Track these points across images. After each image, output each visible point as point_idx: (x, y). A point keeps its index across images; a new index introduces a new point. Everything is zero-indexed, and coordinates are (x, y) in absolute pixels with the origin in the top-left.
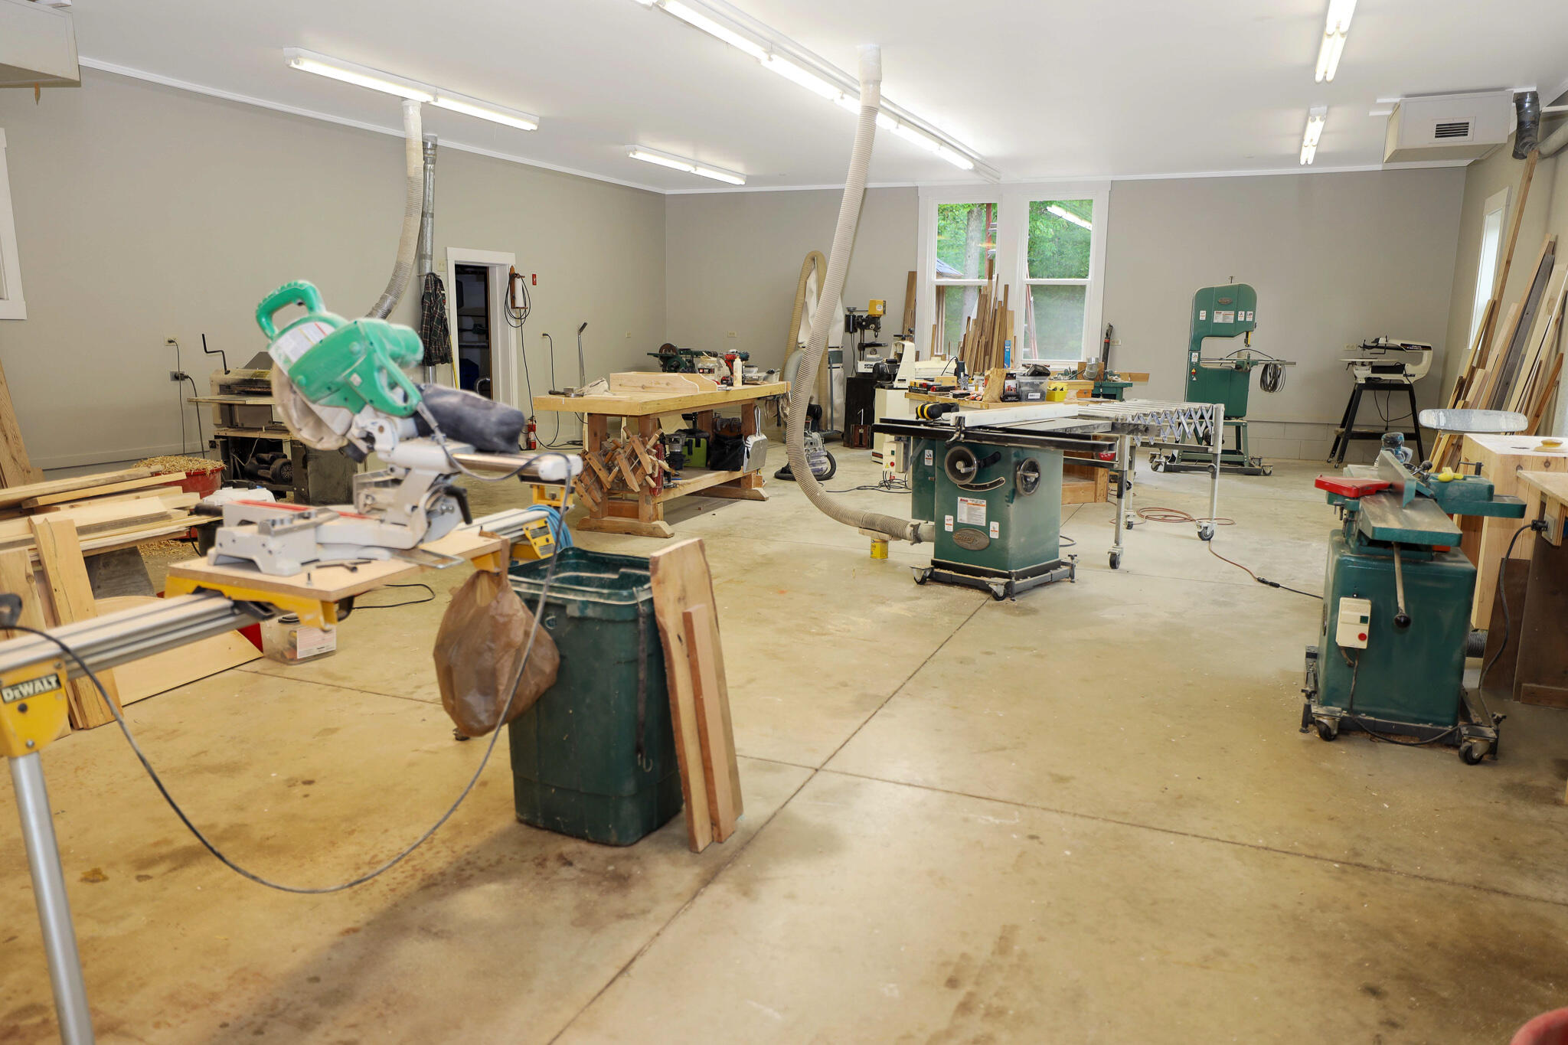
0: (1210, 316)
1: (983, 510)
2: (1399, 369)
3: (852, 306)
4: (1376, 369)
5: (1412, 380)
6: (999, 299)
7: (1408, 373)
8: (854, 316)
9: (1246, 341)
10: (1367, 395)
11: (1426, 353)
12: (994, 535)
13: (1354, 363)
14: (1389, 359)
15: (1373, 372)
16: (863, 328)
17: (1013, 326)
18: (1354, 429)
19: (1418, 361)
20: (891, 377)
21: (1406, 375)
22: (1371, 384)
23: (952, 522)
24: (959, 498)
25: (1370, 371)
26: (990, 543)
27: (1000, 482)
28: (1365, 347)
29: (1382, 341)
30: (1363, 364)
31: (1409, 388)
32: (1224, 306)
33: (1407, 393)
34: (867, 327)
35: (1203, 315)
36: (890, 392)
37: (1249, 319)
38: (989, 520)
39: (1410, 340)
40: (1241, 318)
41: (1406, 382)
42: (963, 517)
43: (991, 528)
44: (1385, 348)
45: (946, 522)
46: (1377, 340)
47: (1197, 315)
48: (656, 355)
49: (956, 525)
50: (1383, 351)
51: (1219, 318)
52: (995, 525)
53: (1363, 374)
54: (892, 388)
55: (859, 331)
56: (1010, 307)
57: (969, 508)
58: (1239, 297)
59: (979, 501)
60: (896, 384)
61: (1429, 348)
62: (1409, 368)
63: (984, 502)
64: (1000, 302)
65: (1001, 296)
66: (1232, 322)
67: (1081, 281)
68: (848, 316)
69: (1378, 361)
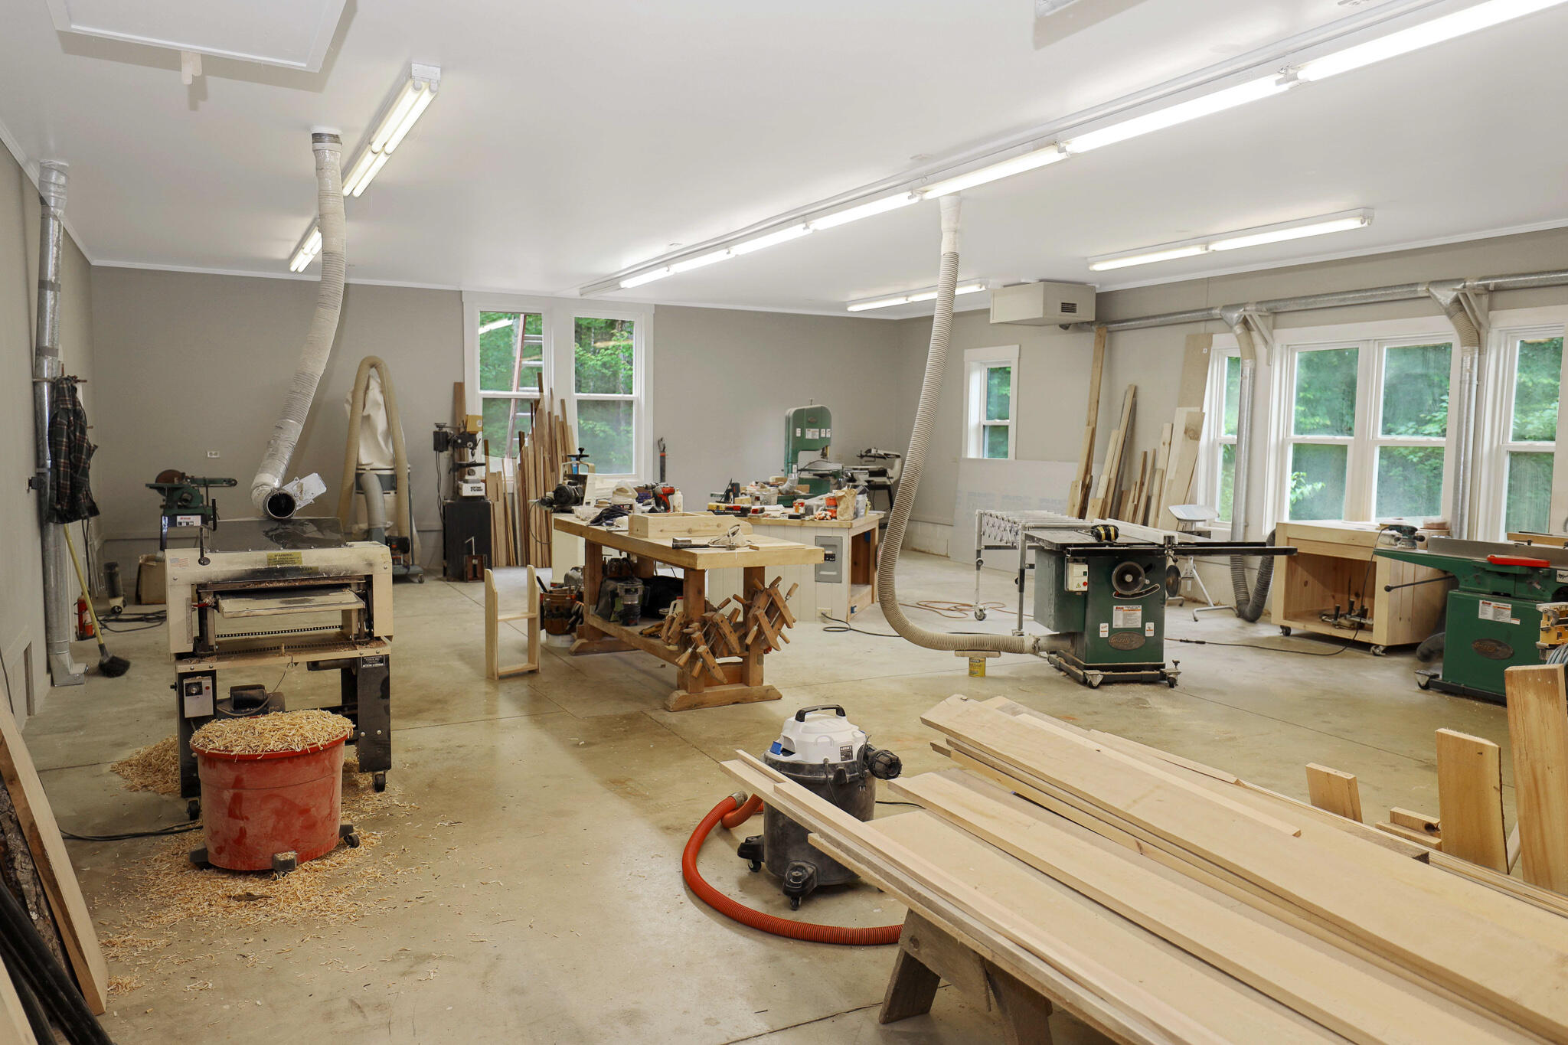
0: (803, 433)
1: (1139, 613)
3: (435, 422)
6: (555, 414)
7: (890, 475)
8: (441, 434)
9: (824, 454)
11: (898, 460)
12: (1149, 634)
14: (876, 465)
15: (870, 476)
16: (456, 446)
17: (573, 441)
21: (888, 478)
23: (1107, 629)
24: (1115, 607)
25: (867, 476)
26: (1146, 642)
27: (1155, 588)
28: (862, 456)
29: (873, 452)
31: (889, 488)
32: (812, 424)
33: (886, 492)
34: (464, 445)
35: (798, 432)
37: (828, 436)
38: (1144, 621)
39: (889, 450)
40: (823, 435)
41: (889, 483)
42: (1119, 621)
43: (1147, 628)
44: (875, 457)
45: (1101, 629)
46: (869, 451)
47: (794, 433)
49: (1112, 630)
50: (873, 459)
51: (808, 434)
52: (1150, 625)
53: (864, 479)
55: (451, 449)
56: (568, 423)
57: (1124, 615)
58: (814, 417)
59: (1134, 607)
61: (897, 456)
62: (890, 473)
63: (1140, 607)
64: (557, 417)
65: (557, 411)
66: (818, 438)
67: (627, 396)
68: (435, 433)
69: (872, 467)
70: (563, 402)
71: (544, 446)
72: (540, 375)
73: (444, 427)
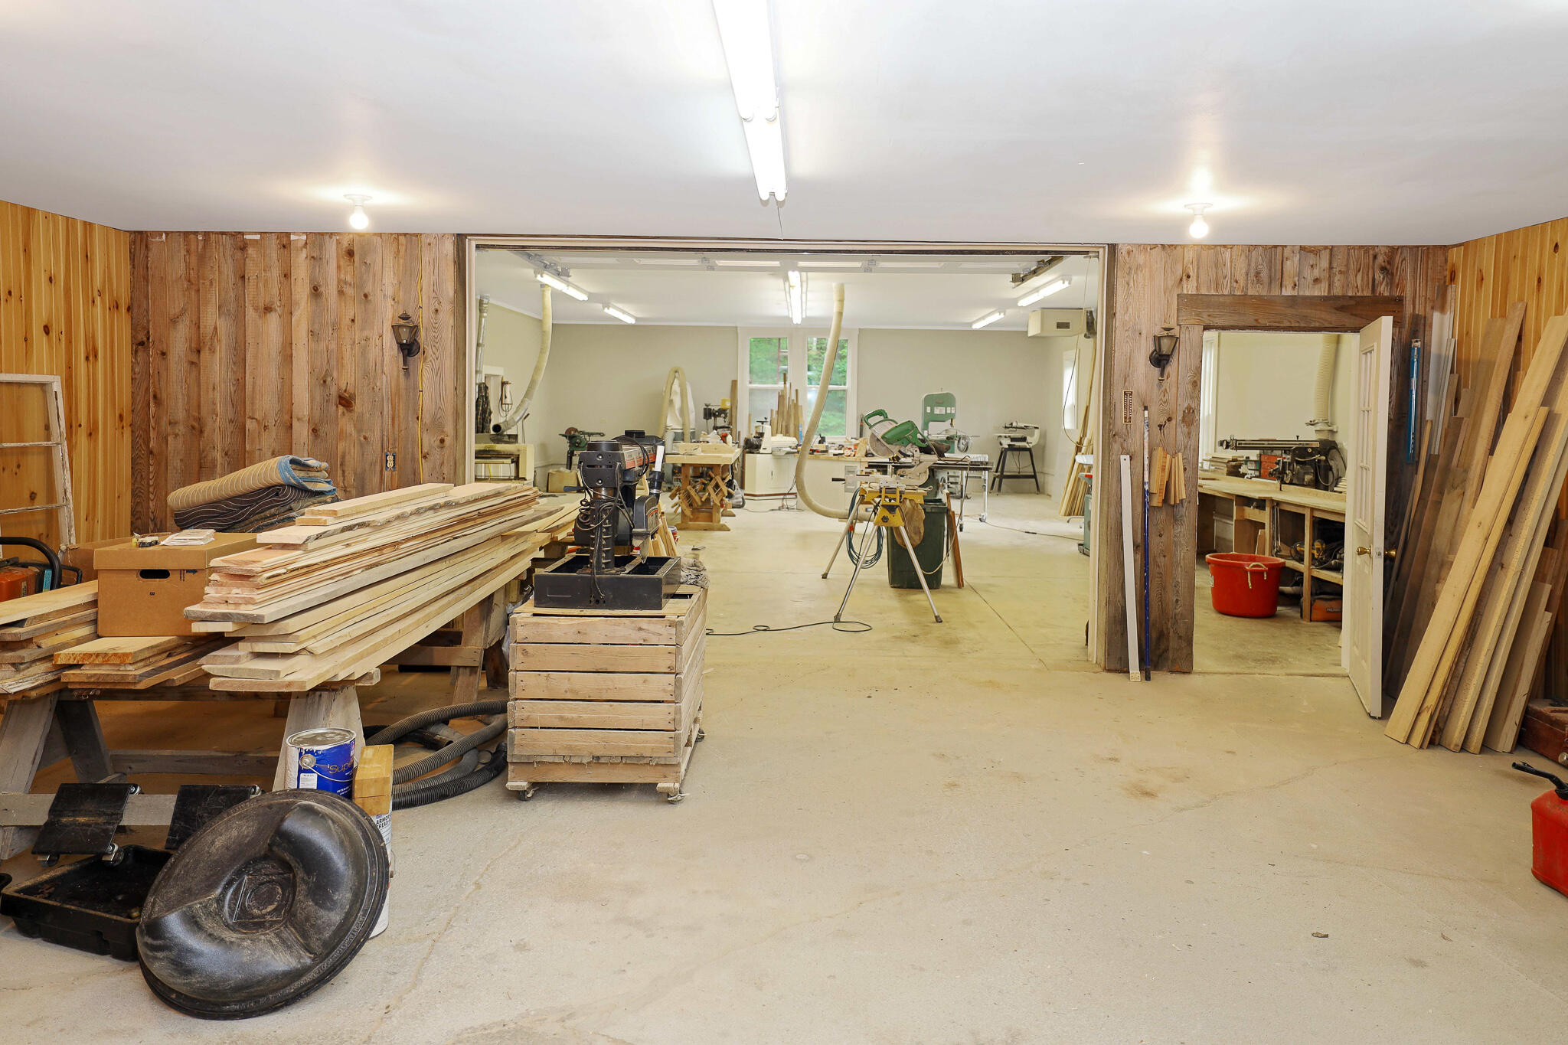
0: (932, 410)
2: (1024, 439)
3: (708, 403)
4: (1013, 440)
5: (1031, 445)
7: (1029, 441)
8: (710, 409)
9: (951, 424)
10: (1009, 453)
11: (1036, 430)
13: (1000, 436)
14: (1018, 434)
15: (1011, 441)
16: (715, 416)
17: (802, 416)
18: (1005, 474)
19: (1032, 435)
20: (758, 447)
21: (1027, 443)
22: (1011, 448)
25: (1009, 441)
28: (1006, 427)
29: (1014, 425)
30: (1005, 437)
31: (1029, 450)
32: (939, 404)
33: (1028, 453)
34: (719, 416)
35: (929, 409)
36: (758, 455)
37: (953, 412)
39: (1028, 423)
40: (948, 412)
41: (1028, 447)
44: (1016, 428)
46: (1012, 424)
47: (925, 410)
48: (563, 435)
51: (938, 411)
53: (1006, 443)
54: (759, 453)
55: (713, 418)
56: (799, 404)
58: (946, 400)
60: (761, 451)
61: (1036, 428)
62: (1029, 439)
64: (793, 400)
65: (793, 397)
66: (944, 413)
67: (842, 387)
68: (705, 409)
69: (1013, 435)
70: (797, 391)
71: (783, 418)
72: (785, 375)
73: (709, 405)
